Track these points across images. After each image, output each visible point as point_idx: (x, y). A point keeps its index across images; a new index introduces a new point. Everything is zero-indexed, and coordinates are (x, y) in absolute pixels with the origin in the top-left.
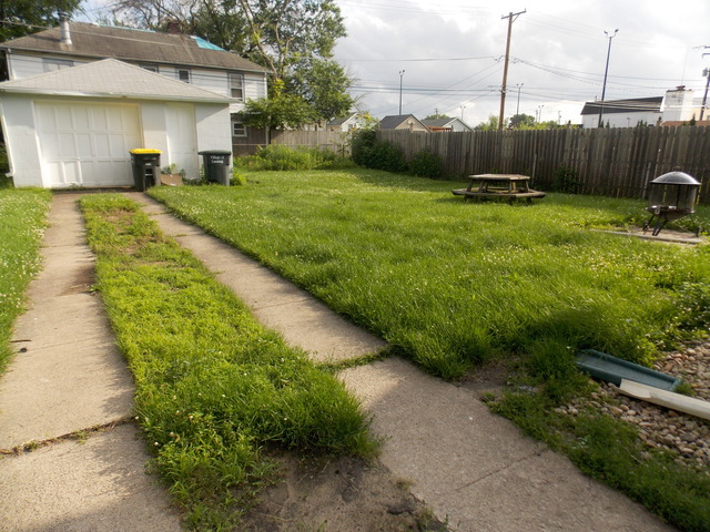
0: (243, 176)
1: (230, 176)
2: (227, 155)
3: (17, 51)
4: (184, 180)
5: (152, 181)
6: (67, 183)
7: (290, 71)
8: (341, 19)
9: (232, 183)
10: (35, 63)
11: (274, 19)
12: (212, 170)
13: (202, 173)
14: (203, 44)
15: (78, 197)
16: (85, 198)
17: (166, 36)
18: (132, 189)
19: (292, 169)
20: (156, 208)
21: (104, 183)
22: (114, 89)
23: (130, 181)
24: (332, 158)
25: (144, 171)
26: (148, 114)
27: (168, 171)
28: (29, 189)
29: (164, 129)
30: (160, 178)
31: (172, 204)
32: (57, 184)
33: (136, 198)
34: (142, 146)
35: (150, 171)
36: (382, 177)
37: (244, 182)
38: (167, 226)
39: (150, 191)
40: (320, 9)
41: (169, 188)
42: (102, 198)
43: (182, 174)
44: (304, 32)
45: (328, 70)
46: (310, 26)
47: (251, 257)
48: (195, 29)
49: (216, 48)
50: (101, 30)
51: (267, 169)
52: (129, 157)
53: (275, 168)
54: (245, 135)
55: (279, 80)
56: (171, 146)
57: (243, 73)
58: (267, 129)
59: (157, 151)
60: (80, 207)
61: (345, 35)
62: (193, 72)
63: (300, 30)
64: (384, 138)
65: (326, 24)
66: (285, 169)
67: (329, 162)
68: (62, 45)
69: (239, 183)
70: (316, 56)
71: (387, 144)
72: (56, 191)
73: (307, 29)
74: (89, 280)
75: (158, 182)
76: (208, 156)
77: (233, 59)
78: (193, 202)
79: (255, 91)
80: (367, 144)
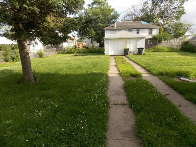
0: (146, 53)
1: (143, 53)
2: (143, 49)
3: (107, 30)
4: (133, 54)
5: (127, 54)
6: (113, 54)
7: (166, 26)
8: (184, 10)
9: (144, 55)
10: (109, 32)
11: (163, 13)
12: (140, 52)
13: (137, 52)
14: (143, 23)
15: (114, 56)
16: (115, 57)
17: (135, 22)
18: (123, 55)
19: (161, 52)
20: (127, 58)
21: (119, 54)
22: (122, 36)
23: (124, 54)
24: (173, 49)
25: (126, 52)
26: (128, 41)
27: (131, 52)
28: (107, 55)
29: (131, 44)
30: (129, 53)
31: (130, 58)
32: (111, 54)
33: (124, 57)
34: (126, 47)
35: (127, 52)
36: (186, 54)
37: (147, 54)
38: (128, 61)
39: (127, 56)
40: (177, 8)
41: (130, 55)
42: (118, 57)
43: (133, 53)
44: (172, 15)
45: (178, 24)
46: (174, 13)
47: (139, 65)
48: (142, 19)
49: (146, 23)
50: (121, 23)
51: (154, 52)
52: (124, 49)
53: (156, 52)
54: (151, 44)
55: (162, 29)
56: (132, 47)
57: (152, 28)
58: (158, 42)
59: (129, 48)
60: (115, 58)
61: (185, 14)
62: (140, 30)
63: (171, 14)
64: (190, 43)
65: (179, 12)
66: (159, 52)
67: (172, 50)
68: (114, 27)
69: (145, 55)
70: (175, 21)
71: (191, 45)
72: (111, 56)
73: (173, 14)
74: (116, 65)
75: (128, 54)
76: (139, 49)
77: (150, 25)
78: (134, 57)
79: (155, 33)
80: (185, 45)
